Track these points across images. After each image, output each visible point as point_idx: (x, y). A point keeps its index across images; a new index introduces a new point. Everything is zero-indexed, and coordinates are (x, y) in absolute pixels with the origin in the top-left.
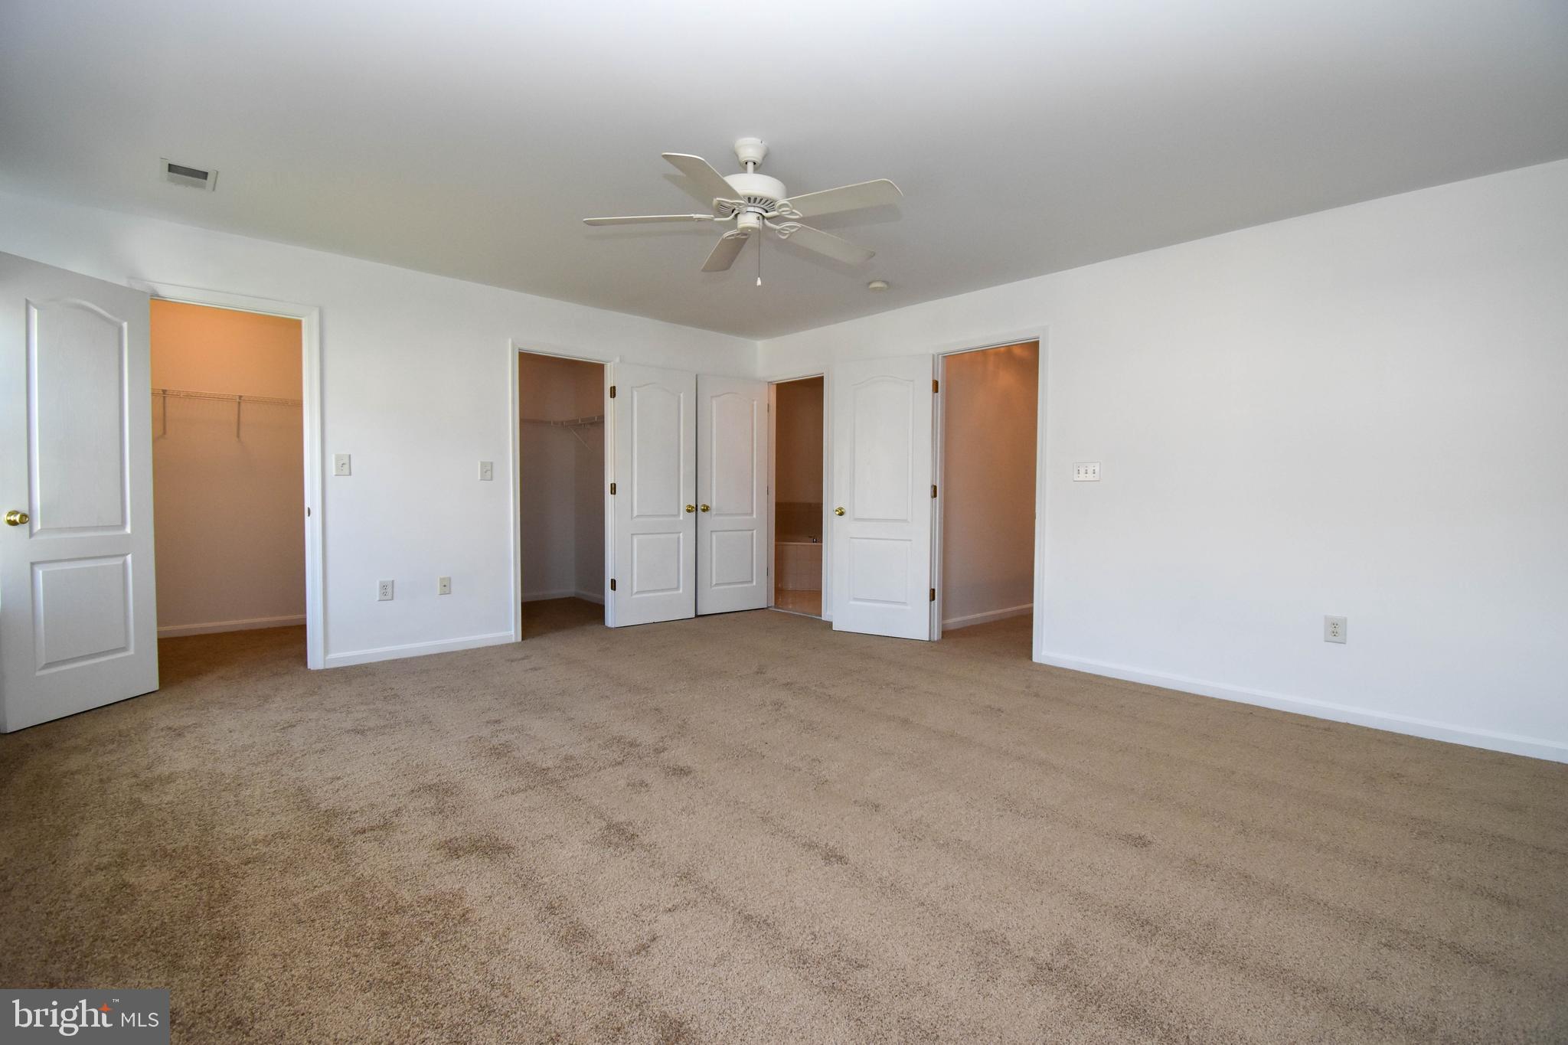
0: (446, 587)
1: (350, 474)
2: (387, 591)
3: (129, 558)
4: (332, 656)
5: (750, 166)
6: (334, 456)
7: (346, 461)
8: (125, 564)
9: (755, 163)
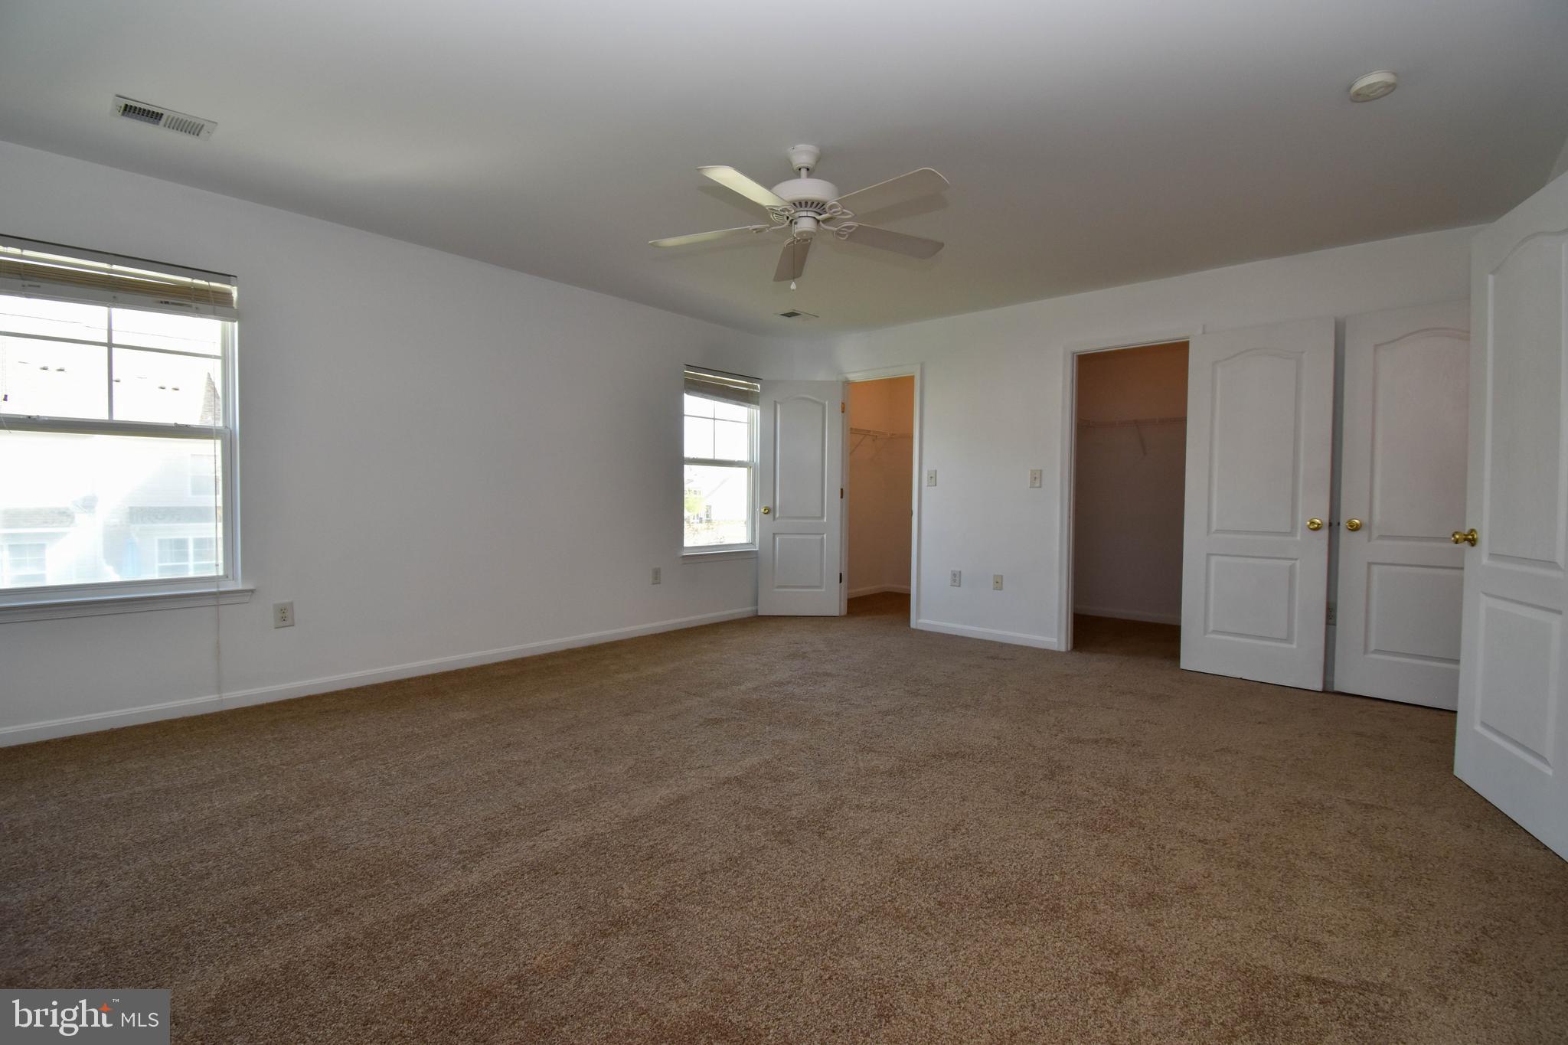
0: (998, 583)
1: (936, 485)
2: (956, 578)
3: (825, 536)
4: (921, 621)
5: (804, 172)
6: (926, 472)
7: (933, 475)
8: (822, 539)
9: (808, 169)
